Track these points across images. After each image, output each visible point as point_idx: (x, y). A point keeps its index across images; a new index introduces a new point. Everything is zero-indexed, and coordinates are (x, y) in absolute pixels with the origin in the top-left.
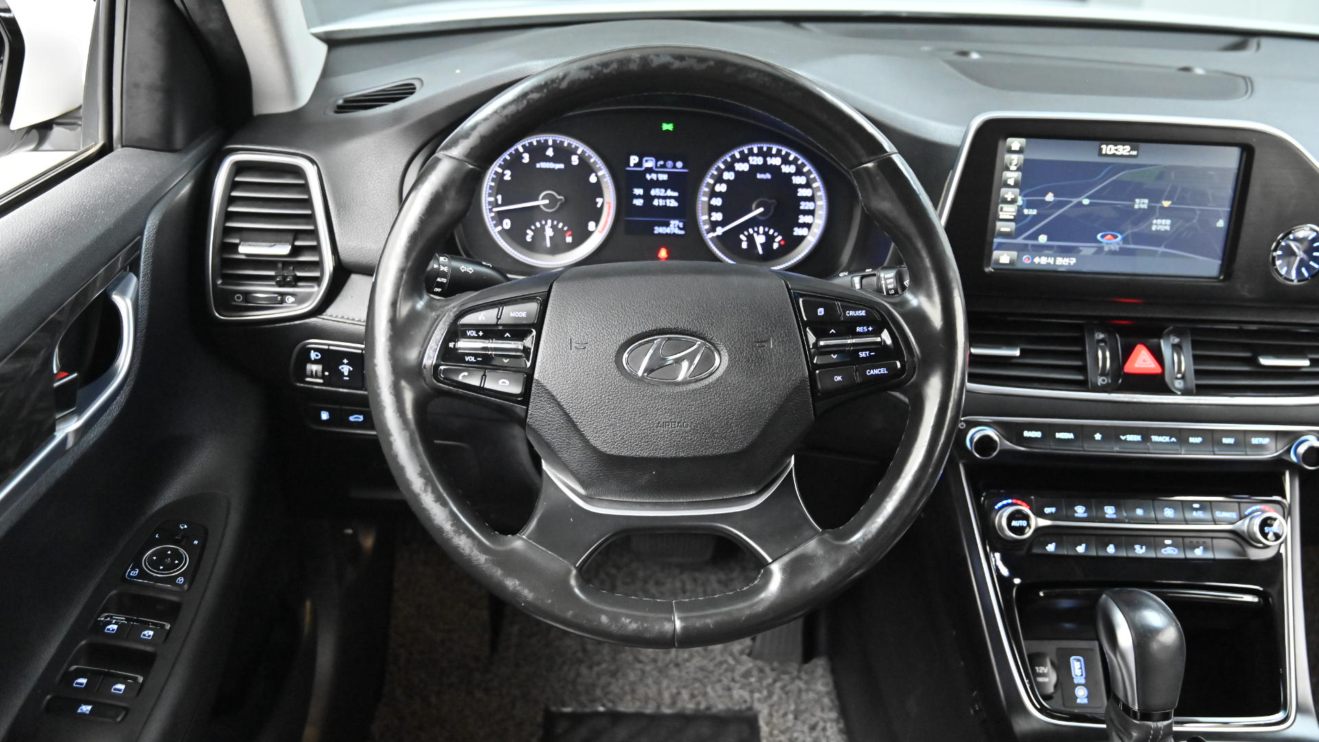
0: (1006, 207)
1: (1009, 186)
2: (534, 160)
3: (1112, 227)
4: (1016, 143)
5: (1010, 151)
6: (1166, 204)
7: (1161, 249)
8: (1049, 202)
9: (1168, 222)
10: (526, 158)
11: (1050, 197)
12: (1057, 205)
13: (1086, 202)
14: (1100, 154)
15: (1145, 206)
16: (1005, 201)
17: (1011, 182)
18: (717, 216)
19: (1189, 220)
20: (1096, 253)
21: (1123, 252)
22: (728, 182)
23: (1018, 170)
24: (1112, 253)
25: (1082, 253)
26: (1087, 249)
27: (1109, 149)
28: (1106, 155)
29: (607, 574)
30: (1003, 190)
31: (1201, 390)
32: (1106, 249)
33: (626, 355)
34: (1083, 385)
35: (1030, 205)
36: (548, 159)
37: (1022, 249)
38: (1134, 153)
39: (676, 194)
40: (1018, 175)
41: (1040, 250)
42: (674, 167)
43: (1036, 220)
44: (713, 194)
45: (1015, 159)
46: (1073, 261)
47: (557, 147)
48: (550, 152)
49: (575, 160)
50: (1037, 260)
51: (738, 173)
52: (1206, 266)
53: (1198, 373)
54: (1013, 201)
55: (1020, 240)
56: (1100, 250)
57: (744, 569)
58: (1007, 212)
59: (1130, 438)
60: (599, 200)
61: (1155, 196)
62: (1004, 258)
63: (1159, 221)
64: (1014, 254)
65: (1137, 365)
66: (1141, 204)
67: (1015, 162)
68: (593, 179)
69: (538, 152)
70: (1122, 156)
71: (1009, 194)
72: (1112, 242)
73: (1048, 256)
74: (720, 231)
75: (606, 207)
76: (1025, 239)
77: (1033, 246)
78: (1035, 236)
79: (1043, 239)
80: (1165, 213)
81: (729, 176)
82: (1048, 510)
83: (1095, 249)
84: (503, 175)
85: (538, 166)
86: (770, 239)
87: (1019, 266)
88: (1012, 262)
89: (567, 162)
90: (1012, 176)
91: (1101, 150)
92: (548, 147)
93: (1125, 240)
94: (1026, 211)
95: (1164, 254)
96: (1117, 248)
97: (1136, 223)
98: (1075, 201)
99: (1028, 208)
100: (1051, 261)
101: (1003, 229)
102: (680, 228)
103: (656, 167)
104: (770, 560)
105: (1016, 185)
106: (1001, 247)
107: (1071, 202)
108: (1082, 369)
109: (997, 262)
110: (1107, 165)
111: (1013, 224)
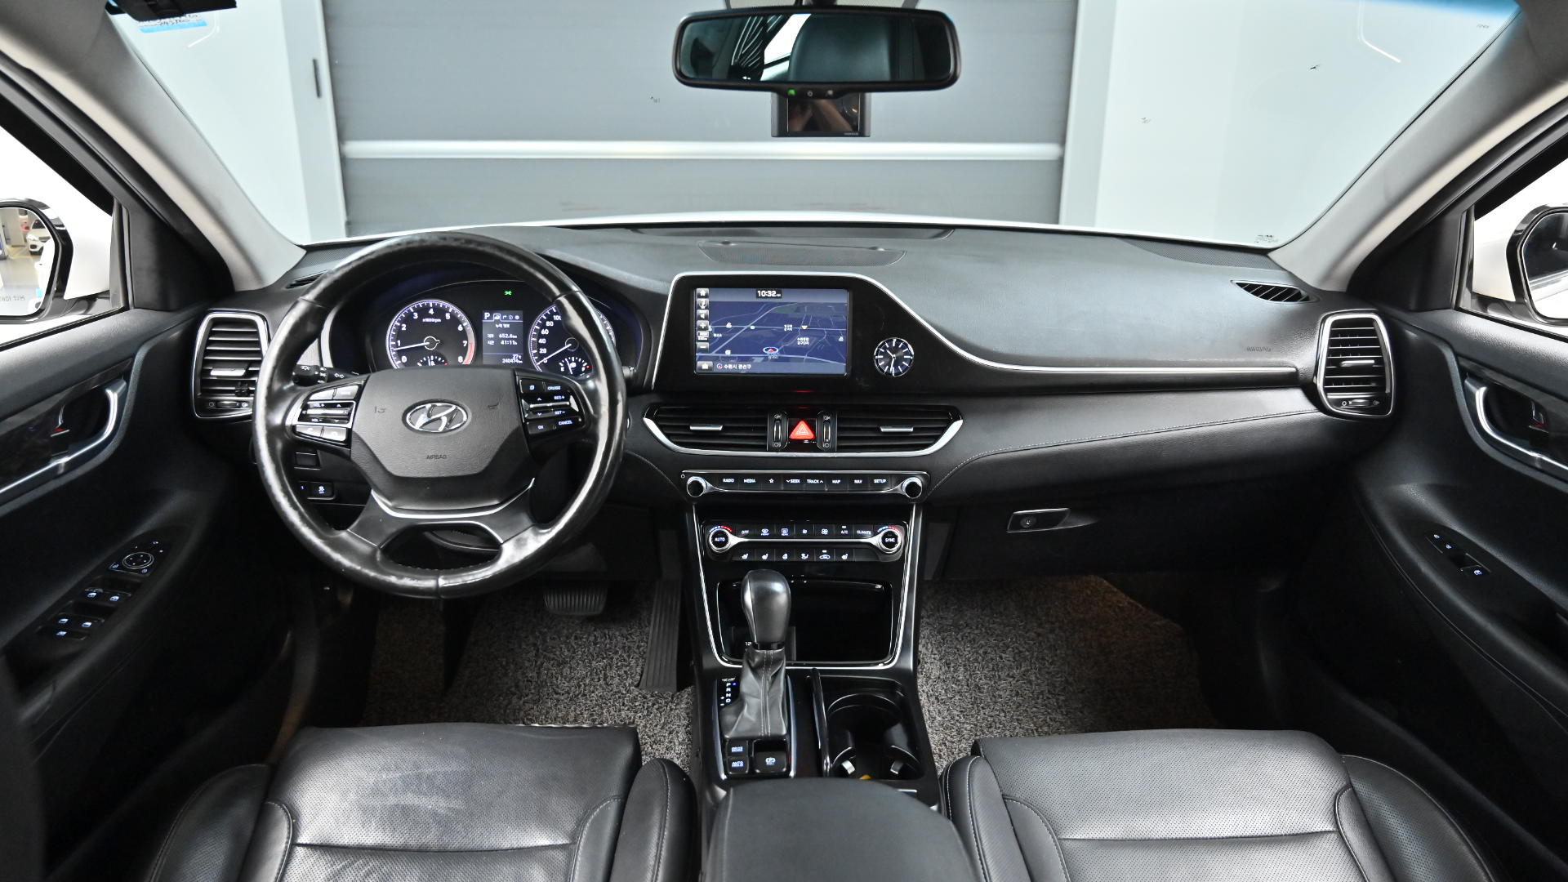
0: (702, 333)
1: (702, 319)
2: (421, 316)
3: (772, 343)
4: (703, 291)
5: (700, 296)
6: (805, 327)
7: (806, 357)
8: (729, 329)
9: (807, 339)
10: (416, 316)
11: (729, 325)
12: (735, 330)
13: (753, 328)
14: (757, 296)
15: (791, 329)
16: (701, 329)
17: (703, 316)
18: (543, 351)
19: (821, 337)
20: (764, 361)
21: (780, 360)
22: (549, 328)
23: (706, 309)
24: (775, 360)
25: (755, 361)
26: (758, 359)
27: (763, 293)
28: (761, 297)
29: (540, 632)
30: (698, 322)
31: (841, 449)
32: (770, 357)
33: (409, 415)
34: (763, 448)
35: (717, 331)
36: (430, 316)
37: (715, 360)
38: (779, 295)
39: (516, 337)
40: (707, 312)
41: (727, 359)
42: (514, 319)
43: (722, 340)
44: (540, 336)
45: (703, 302)
46: (749, 366)
47: (436, 308)
48: (431, 312)
49: (448, 316)
50: (726, 366)
51: (555, 322)
52: (838, 368)
53: (839, 438)
54: (706, 329)
55: (713, 354)
56: (766, 359)
57: (640, 626)
58: (703, 335)
59: (793, 481)
60: (465, 342)
61: (796, 323)
62: (705, 365)
63: (801, 339)
64: (711, 363)
65: (797, 434)
66: (789, 328)
67: (703, 304)
68: (460, 328)
69: (423, 312)
70: (771, 297)
71: (702, 324)
72: (773, 353)
73: (733, 364)
74: (545, 360)
75: (469, 347)
76: (717, 353)
77: (722, 357)
78: (723, 351)
79: (728, 353)
80: (805, 333)
81: (549, 324)
82: (743, 532)
83: (762, 358)
84: (401, 327)
85: (424, 320)
86: (579, 365)
87: (715, 371)
88: (710, 369)
89: (443, 318)
90: (703, 313)
91: (758, 294)
92: (430, 308)
93: (781, 352)
94: (715, 335)
95: (808, 360)
96: (775, 357)
97: (787, 340)
98: (746, 327)
99: (716, 333)
100: (735, 367)
101: (702, 347)
102: (519, 359)
103: (502, 319)
104: (501, 541)
105: (706, 318)
106: (702, 359)
107: (743, 328)
108: (764, 438)
109: (701, 369)
110: (763, 303)
111: (708, 344)
